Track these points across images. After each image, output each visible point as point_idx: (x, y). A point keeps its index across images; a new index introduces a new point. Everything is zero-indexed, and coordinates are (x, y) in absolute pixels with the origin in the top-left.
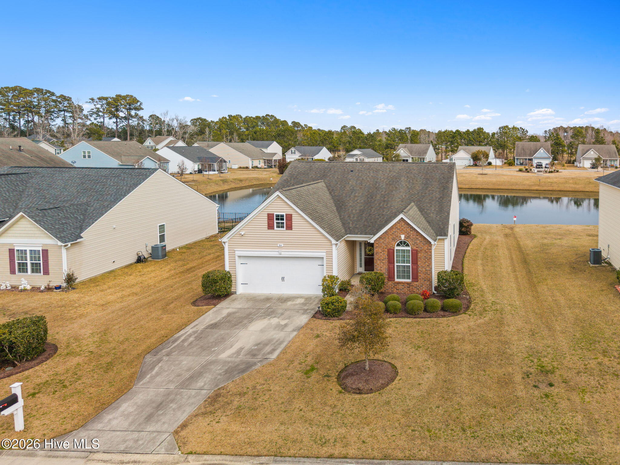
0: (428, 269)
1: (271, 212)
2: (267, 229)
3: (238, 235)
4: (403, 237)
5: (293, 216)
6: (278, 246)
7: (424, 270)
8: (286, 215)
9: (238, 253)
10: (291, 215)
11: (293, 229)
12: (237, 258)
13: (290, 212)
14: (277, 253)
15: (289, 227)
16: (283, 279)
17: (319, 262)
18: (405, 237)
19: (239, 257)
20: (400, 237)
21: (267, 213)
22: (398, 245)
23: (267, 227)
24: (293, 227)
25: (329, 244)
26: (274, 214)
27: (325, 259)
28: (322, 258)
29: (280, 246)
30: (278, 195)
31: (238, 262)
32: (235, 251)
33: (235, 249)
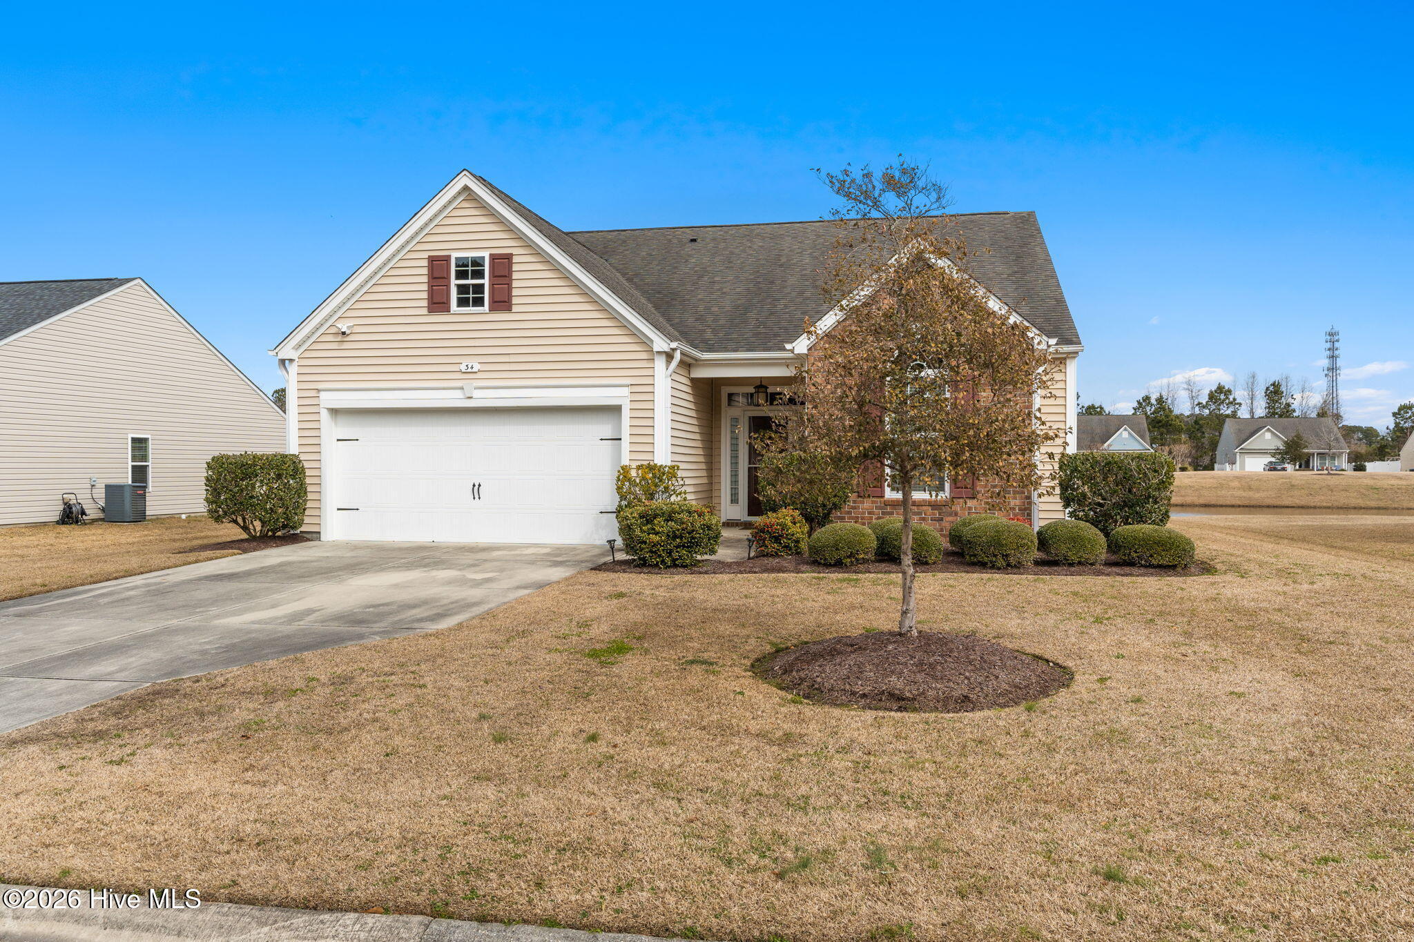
1: (438, 249)
2: (425, 311)
3: (330, 338)
5: (515, 259)
6: (463, 368)
8: (493, 258)
9: (329, 399)
10: (509, 257)
11: (515, 309)
12: (325, 415)
13: (504, 245)
14: (458, 394)
15: (502, 303)
16: (476, 489)
17: (604, 428)
19: (335, 412)
21: (426, 255)
23: (425, 303)
24: (515, 301)
25: (644, 356)
26: (449, 257)
27: (626, 413)
28: (616, 410)
29: (469, 370)
30: (466, 188)
31: (330, 430)
32: (319, 390)
33: (320, 386)
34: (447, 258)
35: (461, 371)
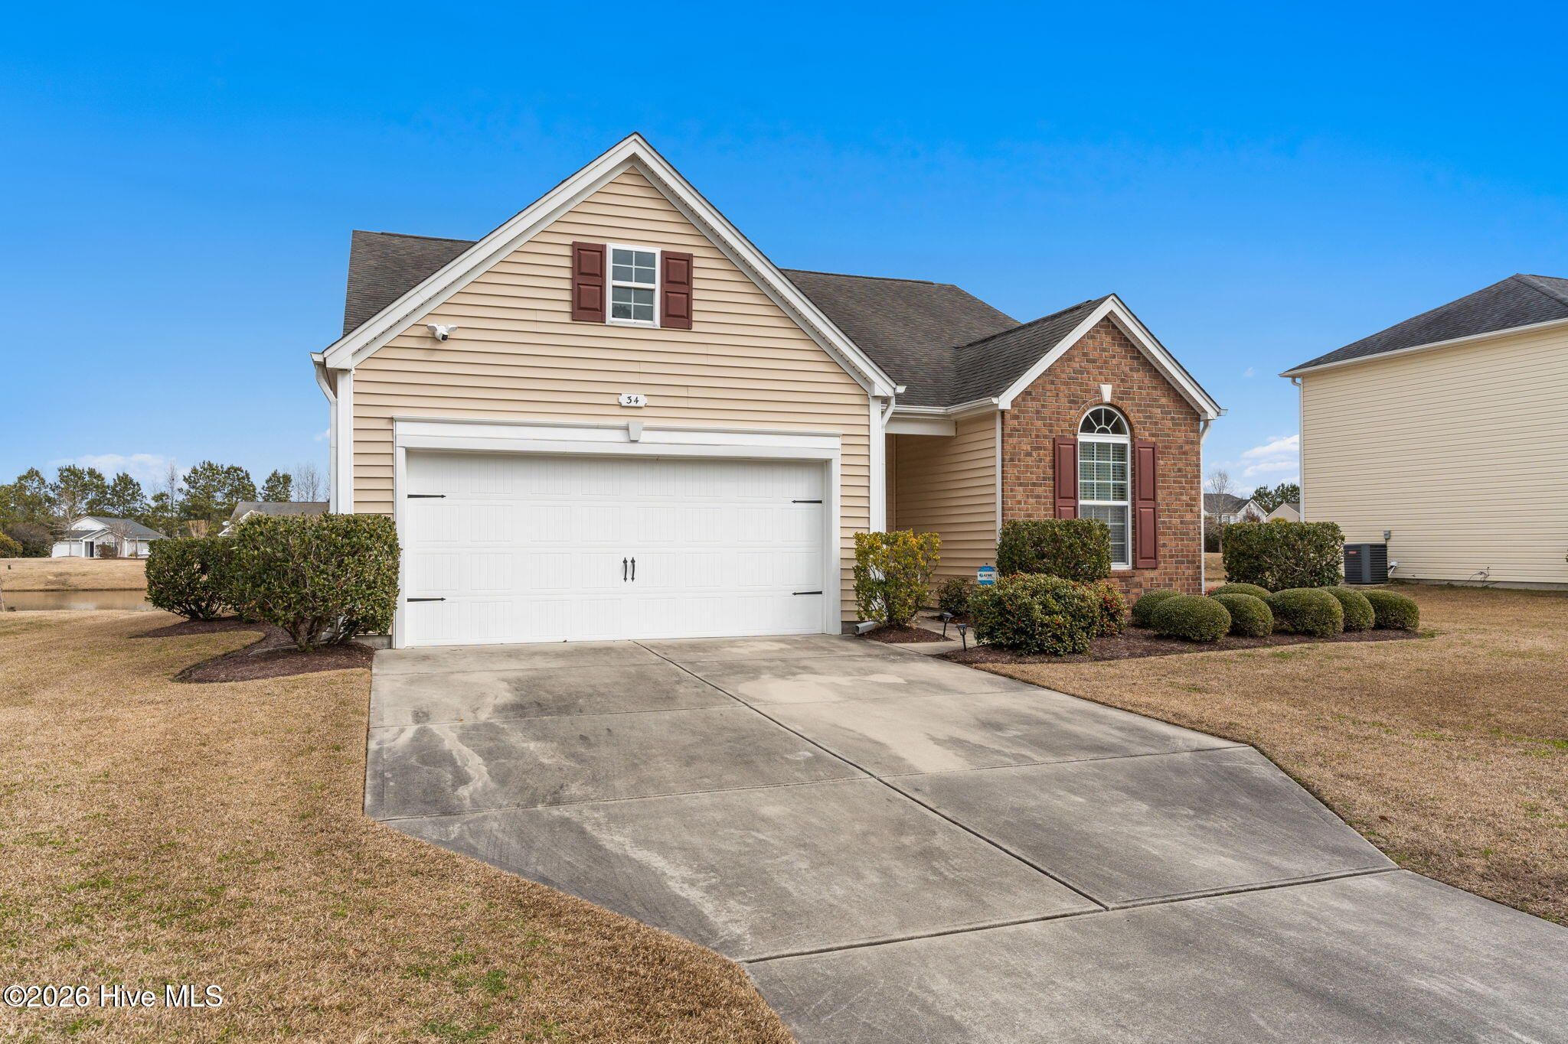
0: (1188, 517)
1: (589, 235)
2: (567, 318)
3: (413, 343)
4: (1107, 392)
5: (696, 263)
6: (624, 401)
7: (1176, 521)
8: (667, 257)
9: (409, 435)
10: (688, 259)
11: (695, 327)
12: (401, 454)
13: (682, 242)
14: (619, 436)
15: (678, 315)
16: (629, 567)
18: (1114, 393)
19: (411, 453)
20: (1099, 392)
21: (569, 240)
22: (1088, 427)
23: (567, 307)
24: (695, 317)
25: (857, 400)
26: (604, 247)
27: (836, 470)
28: (821, 466)
29: (633, 404)
30: (634, 158)
31: (408, 480)
32: (392, 420)
33: (396, 413)
34: (601, 250)
35: (620, 405)
